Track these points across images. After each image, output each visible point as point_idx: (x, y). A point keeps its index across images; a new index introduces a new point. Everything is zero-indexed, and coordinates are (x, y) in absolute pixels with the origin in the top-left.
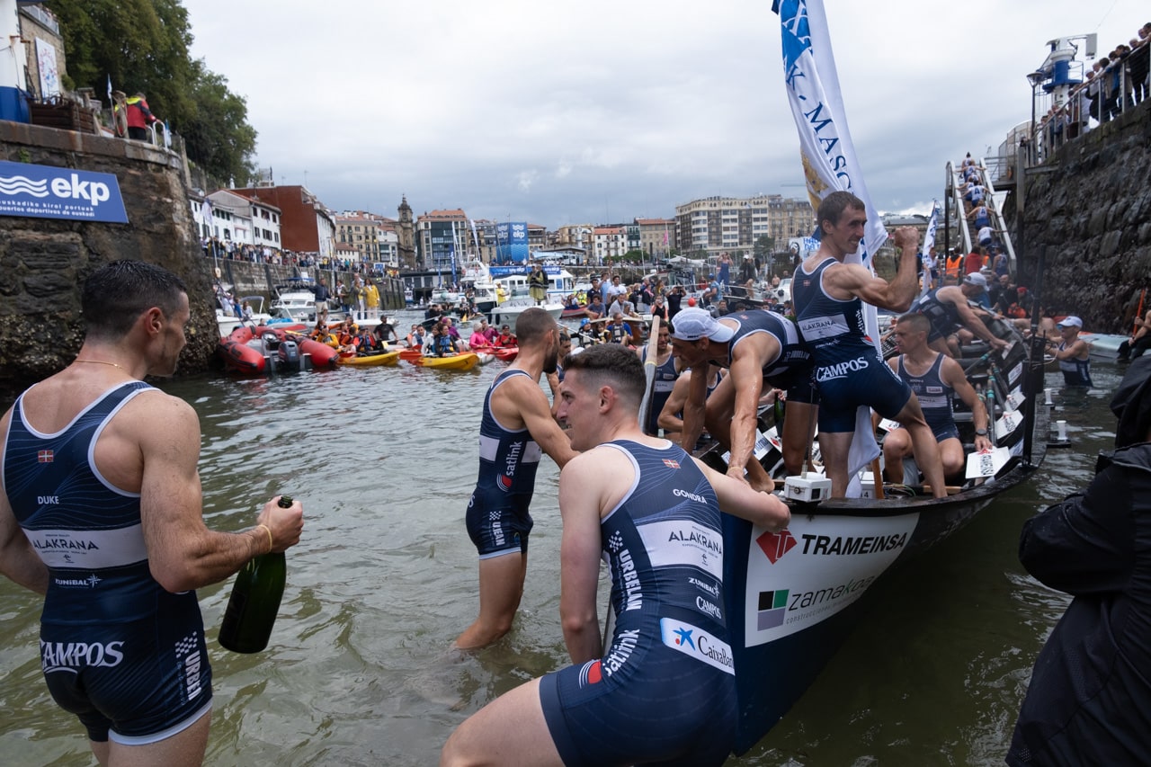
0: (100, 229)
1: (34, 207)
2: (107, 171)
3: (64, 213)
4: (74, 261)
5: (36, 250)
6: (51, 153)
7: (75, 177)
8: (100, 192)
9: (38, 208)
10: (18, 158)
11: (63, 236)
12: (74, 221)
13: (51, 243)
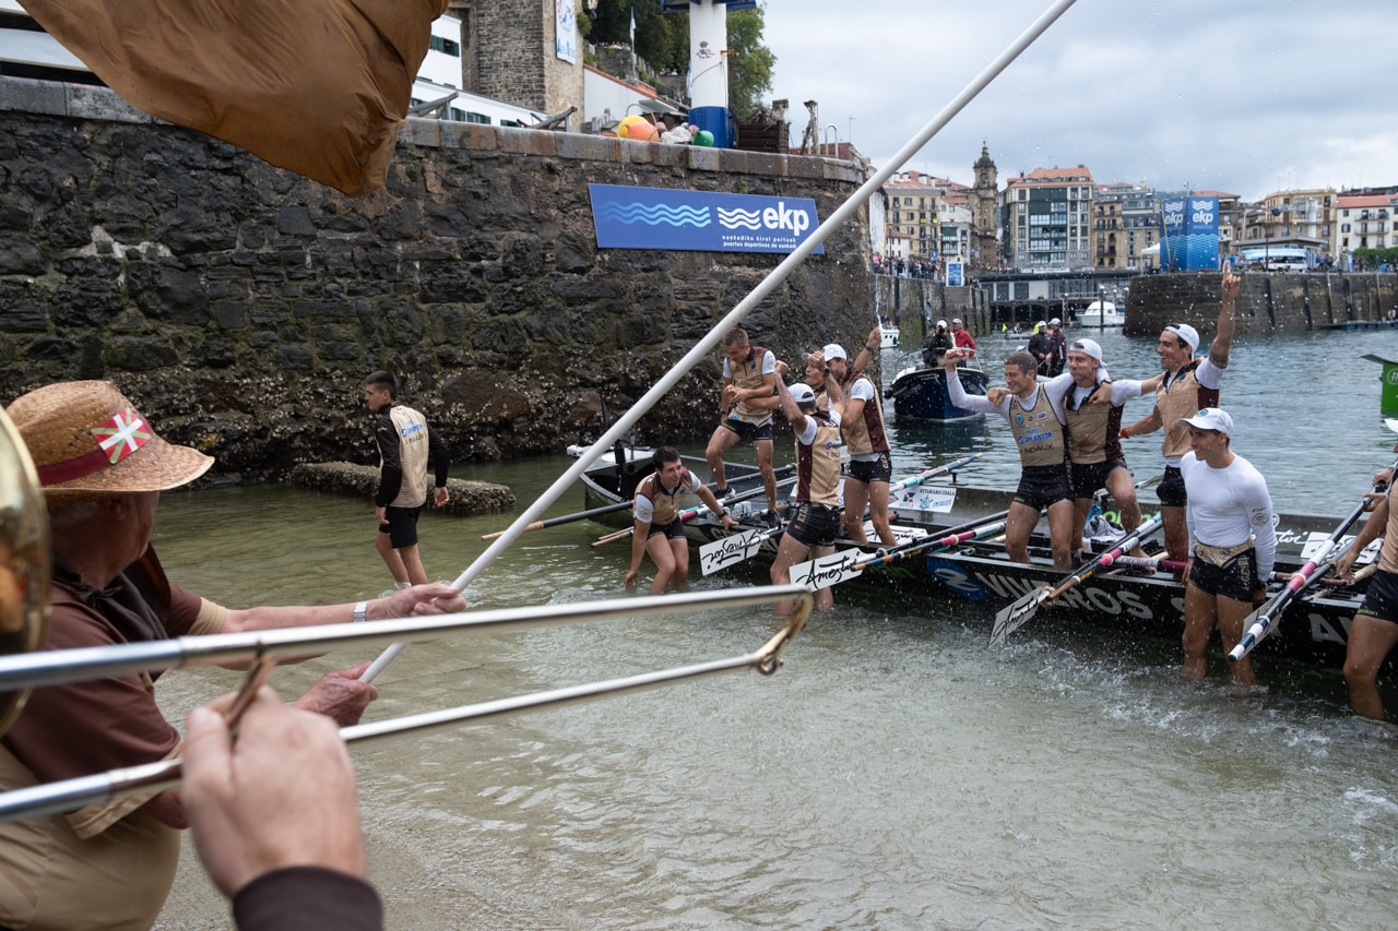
1: (750, 242)
2: (806, 195)
3: (774, 246)
5: (749, 287)
6: (763, 180)
7: (781, 205)
8: (801, 220)
9: (753, 242)
10: (738, 189)
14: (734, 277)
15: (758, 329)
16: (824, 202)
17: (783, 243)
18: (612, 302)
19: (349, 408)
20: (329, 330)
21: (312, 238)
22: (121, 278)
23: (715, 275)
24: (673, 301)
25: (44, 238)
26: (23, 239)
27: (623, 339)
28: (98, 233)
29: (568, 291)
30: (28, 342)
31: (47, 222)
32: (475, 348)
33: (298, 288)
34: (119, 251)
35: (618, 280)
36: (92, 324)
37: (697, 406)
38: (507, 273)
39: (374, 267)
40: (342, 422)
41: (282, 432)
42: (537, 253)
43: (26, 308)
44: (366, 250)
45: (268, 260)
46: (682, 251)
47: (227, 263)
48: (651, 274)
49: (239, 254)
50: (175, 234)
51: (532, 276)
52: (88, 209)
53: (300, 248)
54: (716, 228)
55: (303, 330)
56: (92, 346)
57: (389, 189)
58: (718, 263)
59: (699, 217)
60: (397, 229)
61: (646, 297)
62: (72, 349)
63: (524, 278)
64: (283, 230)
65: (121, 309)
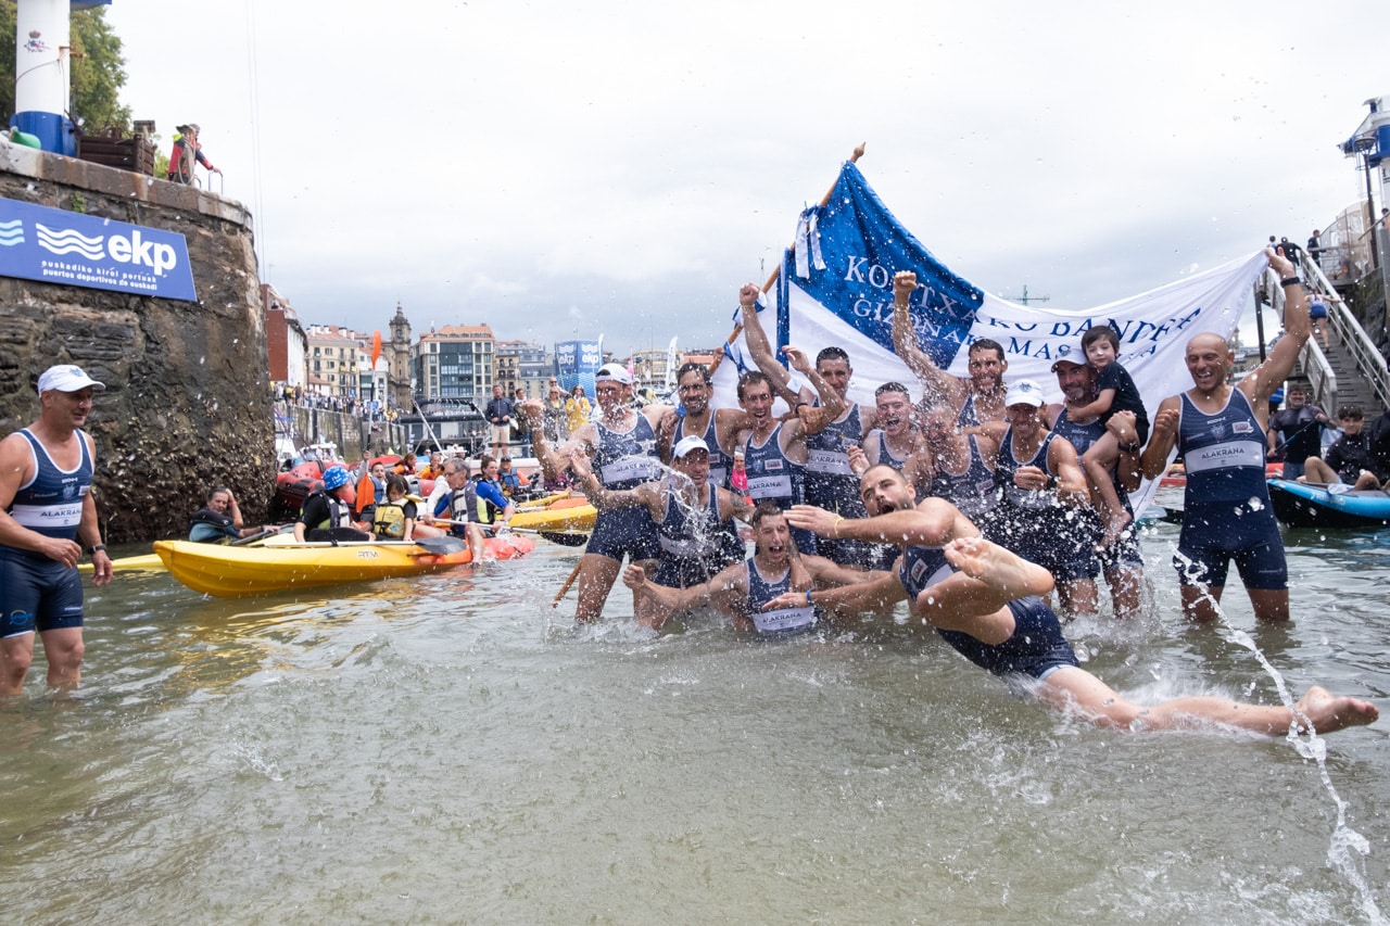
0: (161, 307)
1: (86, 274)
2: (173, 229)
3: (122, 283)
4: (127, 350)
5: (83, 333)
6: (111, 201)
7: (136, 235)
8: (165, 257)
9: (91, 275)
10: (70, 205)
11: (116, 314)
12: (131, 295)
13: (101, 324)
14: (59, 316)
16: (198, 240)
23: (24, 311)
54: (31, 248)
58: (34, 295)
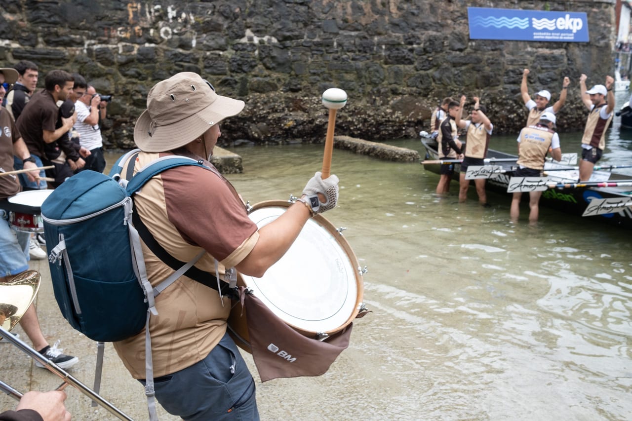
0: (574, 46)
1: (548, 36)
2: (582, 11)
3: (561, 38)
4: (560, 65)
5: (546, 59)
6: (559, 4)
7: (567, 16)
8: (578, 24)
9: (550, 36)
10: (544, 8)
11: (558, 51)
12: (564, 42)
13: (552, 55)
14: (538, 54)
15: (549, 80)
16: (592, 14)
17: (566, 36)
18: (475, 65)
19: (349, 112)
20: (343, 76)
21: (337, 34)
22: (257, 52)
23: (528, 53)
24: (506, 65)
25: (227, 35)
26: (219, 35)
27: (479, 84)
28: (248, 32)
29: (454, 60)
30: (219, 79)
31: (229, 28)
32: (408, 86)
33: (330, 57)
34: (256, 40)
35: (479, 55)
36: (245, 72)
37: (514, 118)
38: (425, 51)
39: (364, 47)
40: (346, 118)
41: (320, 122)
42: (440, 42)
43: (219, 65)
44: (361, 39)
45: (318, 44)
46: (512, 41)
47: (299, 46)
48: (495, 52)
49: (305, 42)
50: (279, 33)
51: (437, 52)
52: (244, 22)
53: (331, 38)
54: (531, 29)
55: (331, 76)
56: (244, 81)
57: (373, 11)
58: (531, 46)
59: (521, 23)
60: (376, 30)
61: (492, 63)
62: (236, 82)
63: (433, 53)
64: (325, 30)
65: (256, 66)
